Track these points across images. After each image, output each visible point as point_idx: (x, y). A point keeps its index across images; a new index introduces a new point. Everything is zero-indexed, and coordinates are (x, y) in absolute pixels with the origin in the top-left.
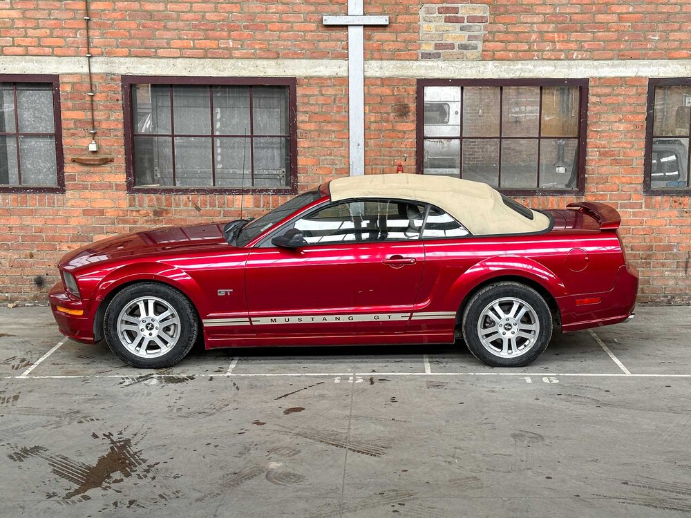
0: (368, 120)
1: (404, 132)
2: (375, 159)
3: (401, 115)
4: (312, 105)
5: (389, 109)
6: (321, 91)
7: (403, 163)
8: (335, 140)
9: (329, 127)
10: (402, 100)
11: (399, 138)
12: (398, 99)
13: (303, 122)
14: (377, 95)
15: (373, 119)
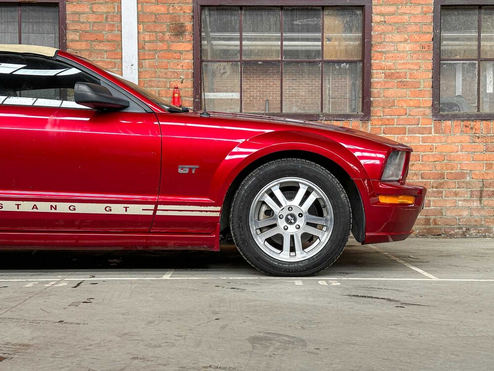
0: (142, 39)
1: (181, 53)
2: (150, 81)
3: (176, 35)
4: (83, 23)
5: (164, 28)
6: (92, 8)
7: (179, 85)
8: (107, 60)
9: (101, 47)
10: (177, 18)
11: (175, 59)
12: (174, 17)
13: (73, 41)
14: (151, 13)
15: (147, 39)
